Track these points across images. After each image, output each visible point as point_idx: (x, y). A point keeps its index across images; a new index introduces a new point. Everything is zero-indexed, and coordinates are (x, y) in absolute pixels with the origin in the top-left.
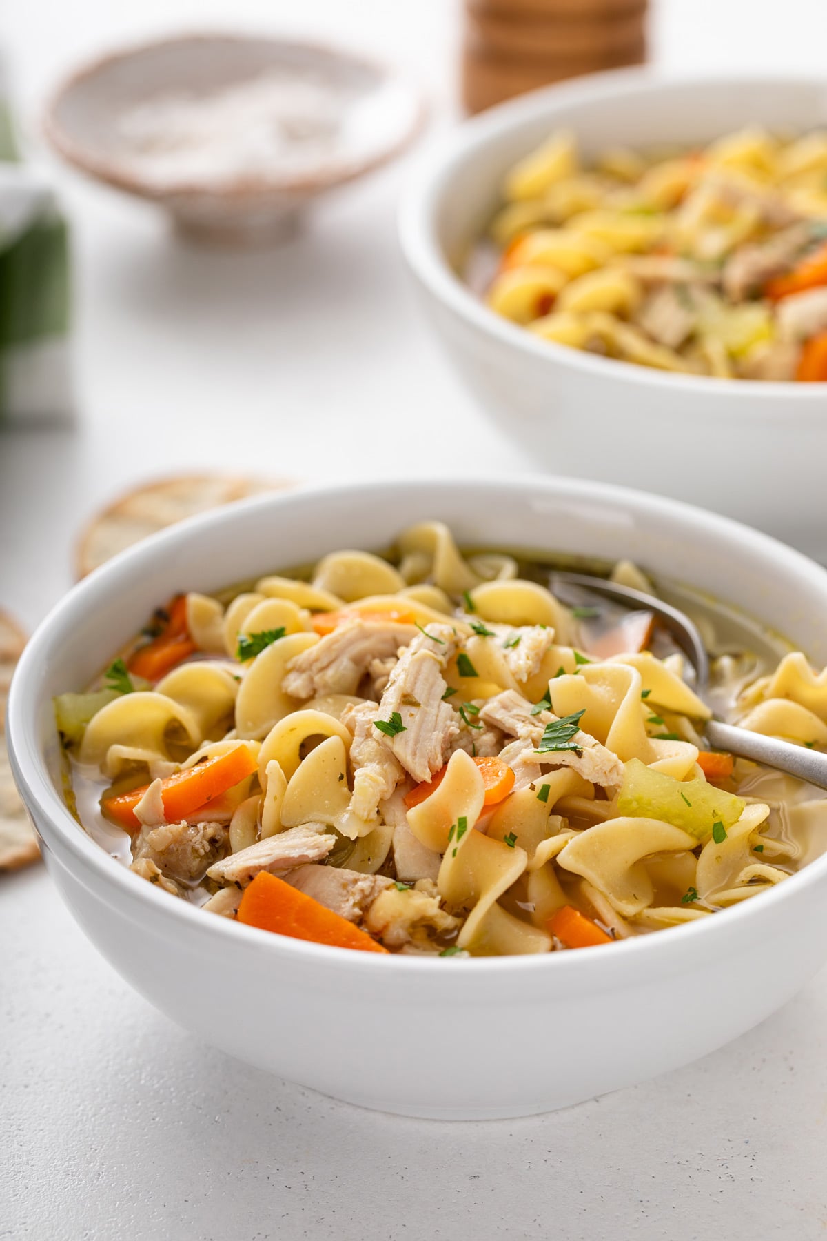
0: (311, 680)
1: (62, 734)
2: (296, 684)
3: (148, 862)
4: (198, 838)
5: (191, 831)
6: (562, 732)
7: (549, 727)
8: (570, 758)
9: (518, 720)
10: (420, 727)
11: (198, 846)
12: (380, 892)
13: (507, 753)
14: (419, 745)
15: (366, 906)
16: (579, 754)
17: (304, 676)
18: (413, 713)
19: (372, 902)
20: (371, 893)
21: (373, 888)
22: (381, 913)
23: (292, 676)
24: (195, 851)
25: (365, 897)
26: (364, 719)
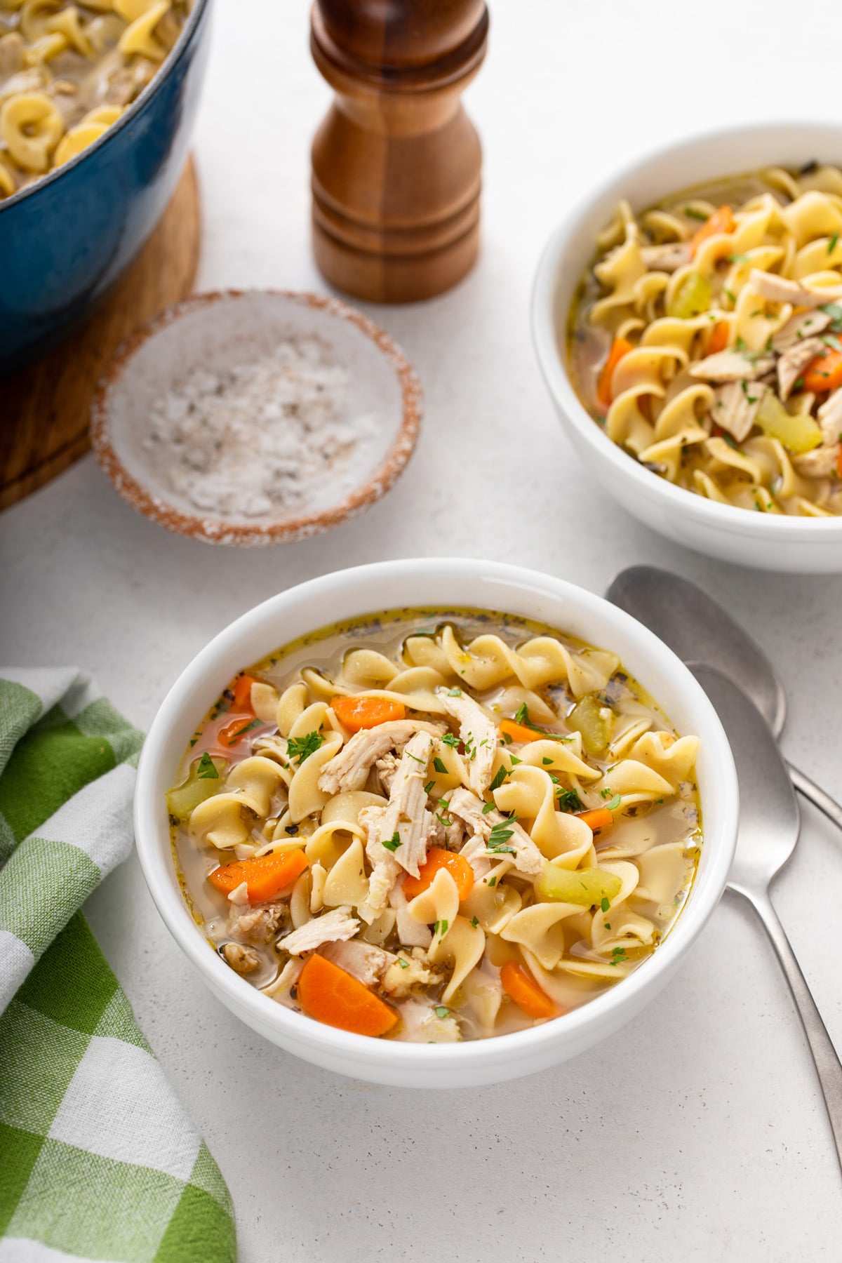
0: (338, 781)
1: (171, 817)
2: (327, 785)
3: (238, 948)
4: (270, 920)
5: (266, 917)
6: (502, 834)
7: (494, 829)
8: (508, 858)
9: (474, 817)
10: (412, 838)
11: (270, 926)
12: (390, 966)
13: (468, 848)
14: (411, 853)
15: (380, 975)
16: (514, 855)
17: (333, 780)
18: (407, 828)
19: (385, 973)
20: (384, 967)
21: (385, 963)
22: (392, 981)
23: (325, 778)
24: (269, 929)
25: (380, 969)
26: (374, 828)
